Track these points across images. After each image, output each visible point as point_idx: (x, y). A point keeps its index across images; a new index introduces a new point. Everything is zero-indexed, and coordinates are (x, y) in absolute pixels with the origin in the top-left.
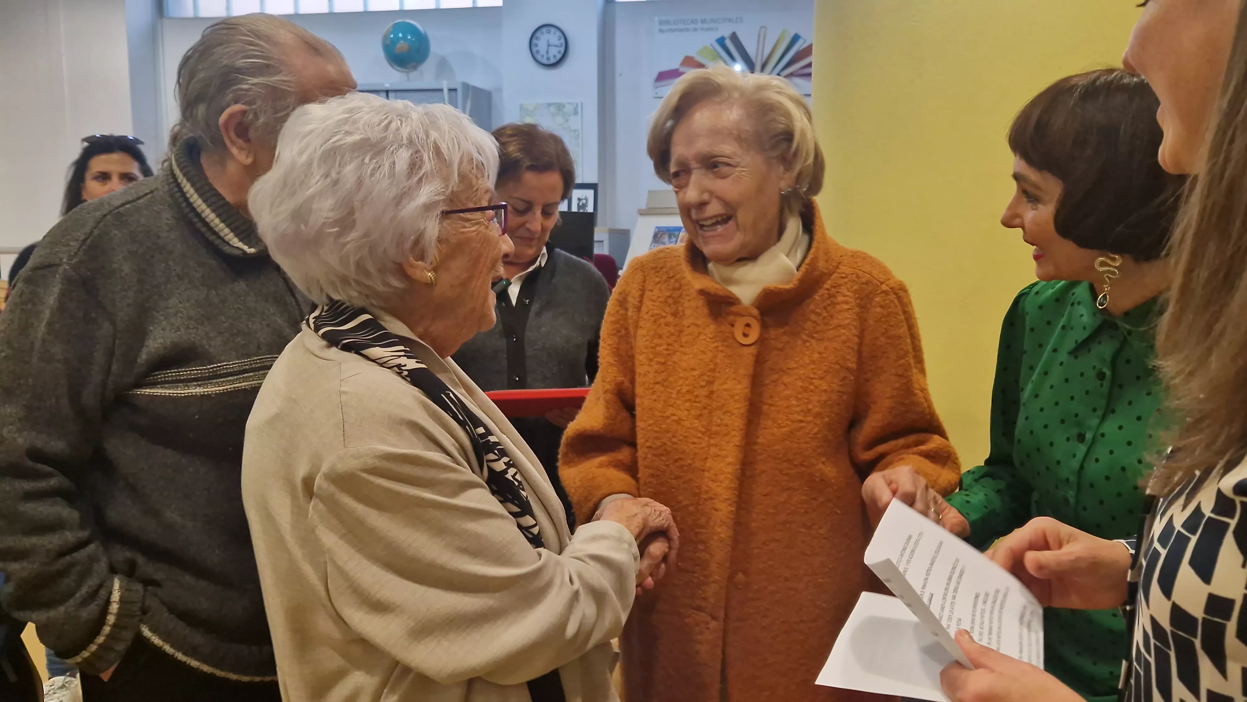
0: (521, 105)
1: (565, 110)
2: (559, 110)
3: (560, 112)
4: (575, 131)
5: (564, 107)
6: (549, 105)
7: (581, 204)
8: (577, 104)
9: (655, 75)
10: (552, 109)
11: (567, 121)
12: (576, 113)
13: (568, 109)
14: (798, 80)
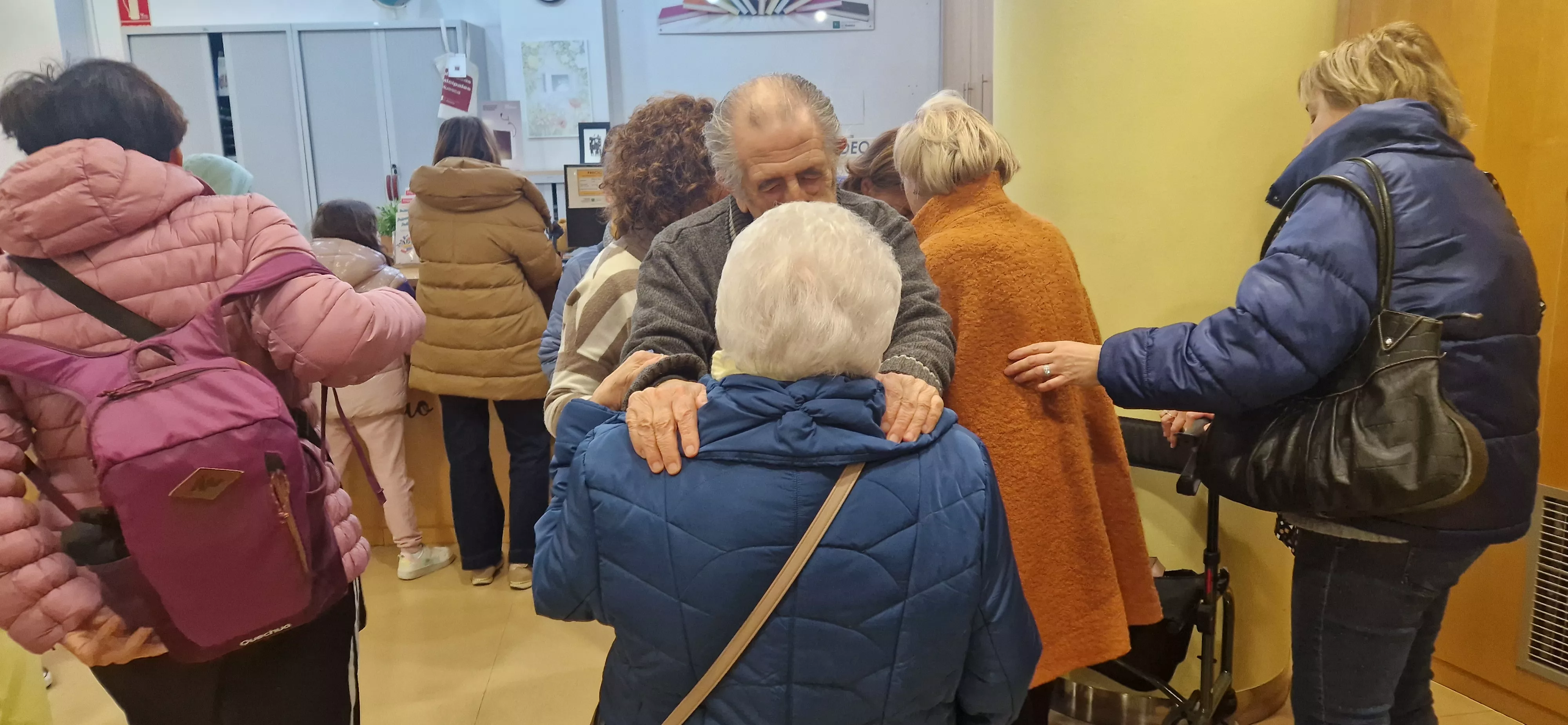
0: (523, 44)
1: (570, 48)
2: (564, 48)
3: (566, 50)
4: (582, 69)
5: (569, 44)
6: (553, 43)
7: (593, 143)
8: (583, 43)
9: (659, 12)
10: (556, 46)
11: (573, 59)
12: (582, 51)
13: (574, 47)
14: (800, 17)
